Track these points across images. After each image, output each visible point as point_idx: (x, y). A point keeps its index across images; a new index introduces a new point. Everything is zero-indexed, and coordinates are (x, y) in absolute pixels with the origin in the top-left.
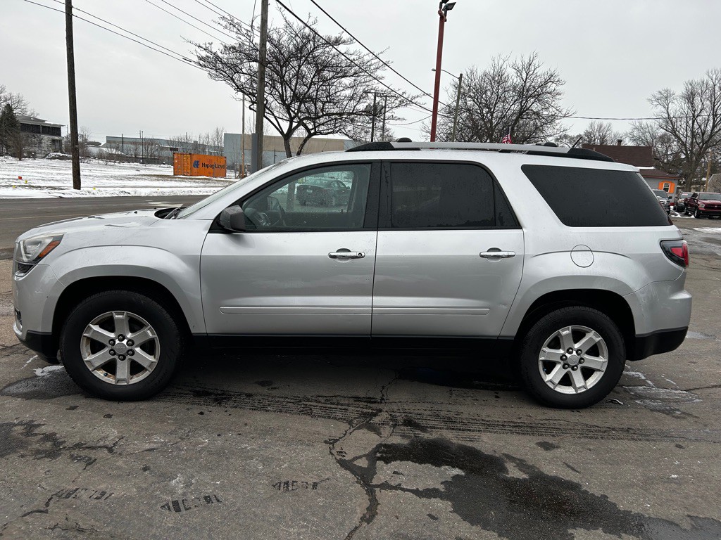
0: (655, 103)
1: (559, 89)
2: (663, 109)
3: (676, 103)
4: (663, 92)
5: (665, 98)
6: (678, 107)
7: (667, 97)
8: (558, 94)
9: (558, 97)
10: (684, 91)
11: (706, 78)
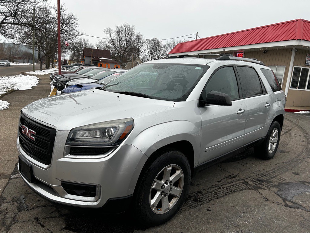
0: (106, 33)
1: (77, 22)
2: (109, 36)
3: (113, 34)
4: (108, 29)
5: (109, 31)
6: (114, 36)
7: (110, 31)
8: (77, 24)
9: (77, 26)
10: (115, 29)
11: (122, 25)
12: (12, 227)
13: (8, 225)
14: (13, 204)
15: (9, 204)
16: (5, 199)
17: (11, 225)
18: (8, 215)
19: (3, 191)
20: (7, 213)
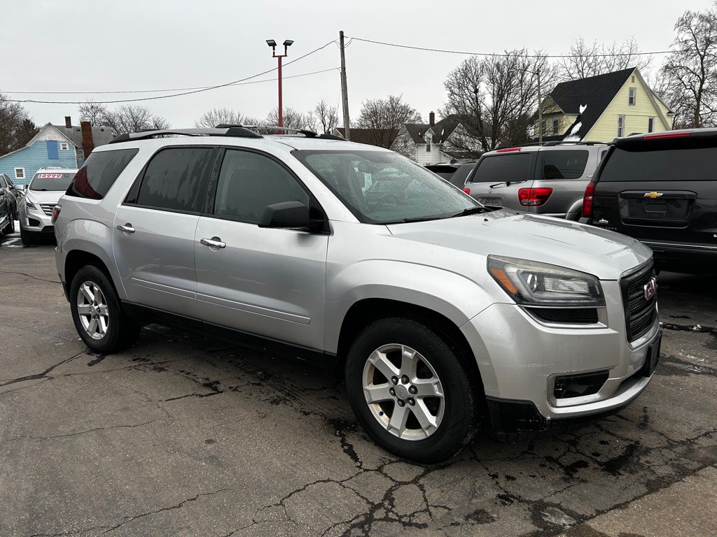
12: (684, 440)
13: (685, 447)
14: (647, 462)
15: (652, 468)
16: (649, 481)
17: (683, 443)
18: (673, 455)
19: (633, 500)
20: (671, 460)
